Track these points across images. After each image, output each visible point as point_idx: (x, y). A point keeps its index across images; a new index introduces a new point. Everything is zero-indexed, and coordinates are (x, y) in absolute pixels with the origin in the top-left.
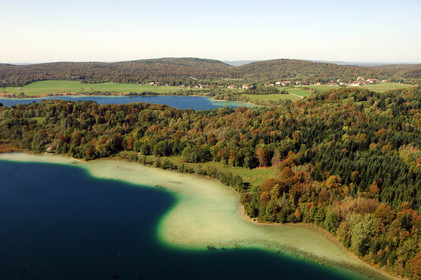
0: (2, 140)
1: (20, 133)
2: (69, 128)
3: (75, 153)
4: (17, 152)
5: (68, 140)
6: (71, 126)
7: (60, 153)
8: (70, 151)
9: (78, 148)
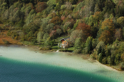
0: (2, 26)
1: (22, 16)
2: (97, 13)
3: (104, 55)
4: (17, 45)
5: (94, 33)
6: (101, 8)
7: (80, 53)
8: (95, 51)
9: (108, 47)
